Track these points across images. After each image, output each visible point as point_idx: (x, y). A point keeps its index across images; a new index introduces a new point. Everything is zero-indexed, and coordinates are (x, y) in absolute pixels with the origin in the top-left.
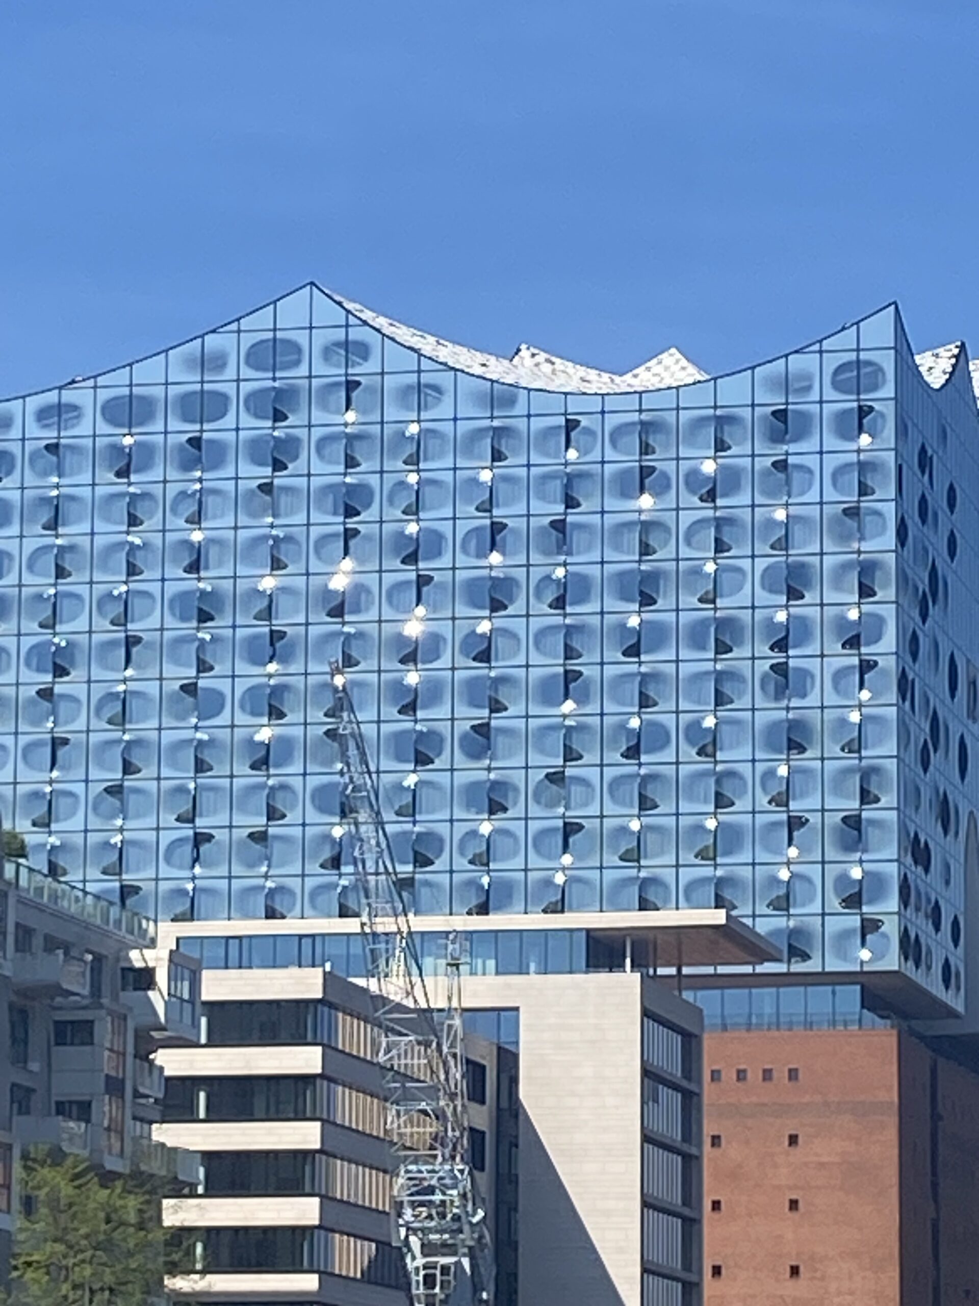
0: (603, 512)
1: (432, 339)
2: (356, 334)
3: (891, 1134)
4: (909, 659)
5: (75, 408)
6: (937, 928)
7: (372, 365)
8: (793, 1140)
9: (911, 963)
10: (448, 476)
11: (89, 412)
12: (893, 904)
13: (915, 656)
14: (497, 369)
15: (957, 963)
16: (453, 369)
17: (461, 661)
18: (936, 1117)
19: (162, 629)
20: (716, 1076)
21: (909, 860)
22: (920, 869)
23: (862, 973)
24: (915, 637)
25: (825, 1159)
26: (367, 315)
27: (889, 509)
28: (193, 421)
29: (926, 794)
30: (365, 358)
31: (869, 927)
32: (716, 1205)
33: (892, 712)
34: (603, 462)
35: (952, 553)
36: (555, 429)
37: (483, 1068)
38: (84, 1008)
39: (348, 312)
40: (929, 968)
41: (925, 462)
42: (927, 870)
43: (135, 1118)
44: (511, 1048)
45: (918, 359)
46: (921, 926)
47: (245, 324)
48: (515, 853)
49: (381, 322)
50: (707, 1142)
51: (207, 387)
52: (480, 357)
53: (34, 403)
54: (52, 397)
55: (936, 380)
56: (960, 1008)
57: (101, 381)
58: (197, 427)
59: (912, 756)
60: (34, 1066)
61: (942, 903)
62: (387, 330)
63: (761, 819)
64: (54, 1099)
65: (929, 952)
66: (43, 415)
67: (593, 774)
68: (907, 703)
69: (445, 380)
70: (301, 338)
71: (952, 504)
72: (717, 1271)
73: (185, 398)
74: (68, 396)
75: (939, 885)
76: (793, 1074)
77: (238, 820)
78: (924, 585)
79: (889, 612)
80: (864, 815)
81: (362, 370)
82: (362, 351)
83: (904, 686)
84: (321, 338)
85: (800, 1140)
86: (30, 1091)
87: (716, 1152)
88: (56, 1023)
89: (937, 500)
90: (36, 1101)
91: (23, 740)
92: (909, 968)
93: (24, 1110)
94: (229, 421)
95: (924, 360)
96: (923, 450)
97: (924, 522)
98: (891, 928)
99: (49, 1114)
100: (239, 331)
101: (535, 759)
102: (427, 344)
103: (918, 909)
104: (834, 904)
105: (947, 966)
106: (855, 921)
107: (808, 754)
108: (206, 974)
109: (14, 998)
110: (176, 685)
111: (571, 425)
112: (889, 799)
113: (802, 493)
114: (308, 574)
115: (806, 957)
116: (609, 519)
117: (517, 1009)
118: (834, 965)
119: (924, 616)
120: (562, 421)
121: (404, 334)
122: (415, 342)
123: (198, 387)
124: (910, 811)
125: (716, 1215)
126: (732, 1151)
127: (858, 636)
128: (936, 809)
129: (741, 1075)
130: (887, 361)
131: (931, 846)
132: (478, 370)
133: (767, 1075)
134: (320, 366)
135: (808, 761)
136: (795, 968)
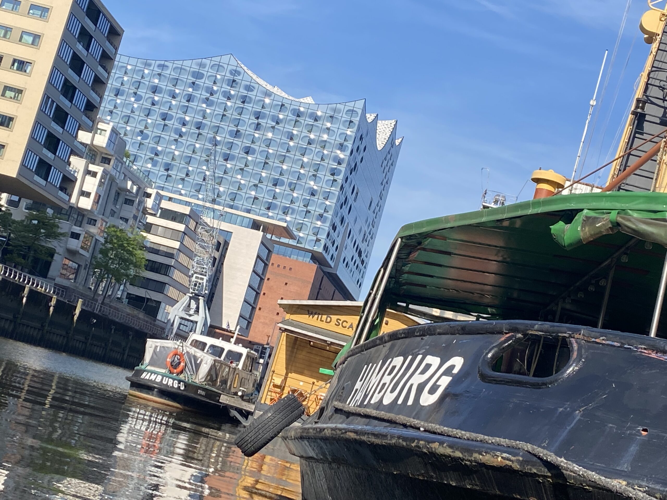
0: (284, 128)
1: (256, 76)
2: (238, 69)
3: (309, 289)
4: (344, 182)
5: (167, 67)
6: (333, 245)
7: (240, 78)
8: (286, 284)
9: (325, 251)
10: (250, 109)
11: (171, 68)
12: (325, 236)
13: (346, 182)
14: (269, 87)
15: (335, 256)
16: (258, 84)
17: (241, 152)
18: (320, 289)
19: (173, 125)
20: (273, 264)
21: (331, 228)
22: (333, 231)
23: (313, 250)
24: (347, 177)
25: (292, 290)
26: (242, 65)
27: (350, 146)
28: (194, 78)
29: (339, 214)
30: (239, 75)
31: (318, 240)
32: (264, 294)
33: (337, 193)
34: (287, 116)
35: (361, 162)
36: (278, 105)
37: (220, 244)
38: (134, 197)
39: (238, 63)
40: (328, 254)
41: (361, 138)
42: (334, 232)
43: (138, 227)
44: (228, 241)
45: (367, 115)
46: (329, 244)
47: (213, 59)
48: (241, 200)
49: (245, 68)
50: (266, 279)
51: (200, 71)
52: (266, 83)
53: (158, 63)
54: (162, 63)
55: (369, 120)
56: (333, 266)
57: (175, 62)
58: (195, 80)
59: (339, 205)
60: (118, 207)
61: (336, 241)
62: (246, 70)
63: (300, 209)
64: (120, 216)
65: (329, 251)
66: (159, 66)
67: (264, 187)
68: (341, 192)
69: (256, 86)
70: (226, 66)
71: (364, 150)
72: (260, 309)
73: (194, 72)
74: (166, 63)
75: (336, 236)
76: (290, 269)
77: (178, 174)
78: (353, 166)
79: (343, 170)
80: (324, 214)
81: (238, 78)
82: (239, 73)
83: (342, 188)
84: (230, 68)
85: (288, 285)
86: (115, 212)
87: (268, 282)
88: (126, 199)
89: (362, 148)
90: (116, 215)
91: (133, 141)
92: (324, 253)
93: (112, 216)
94: (203, 80)
95: (368, 116)
96: (362, 136)
97: (357, 152)
98: (323, 242)
99: (118, 218)
100: (211, 60)
101: (252, 180)
102: (254, 77)
103: (330, 240)
104: (311, 233)
105: (332, 256)
106: (315, 238)
107: (315, 197)
108: (163, 201)
109: (118, 189)
110: (173, 138)
111: (283, 105)
112: (331, 212)
113: (331, 137)
114: (211, 122)
115: (301, 243)
116: (285, 129)
117: (232, 233)
118: (307, 247)
119: (351, 173)
120: (281, 103)
121: (249, 72)
122: (252, 75)
123: (198, 70)
124: (335, 217)
125: (264, 296)
126: (271, 283)
127: (334, 173)
128: (341, 219)
129: (279, 266)
130: (360, 112)
131: (337, 226)
132: (264, 86)
133: (285, 267)
134: (228, 74)
135: (315, 198)
136: (298, 245)
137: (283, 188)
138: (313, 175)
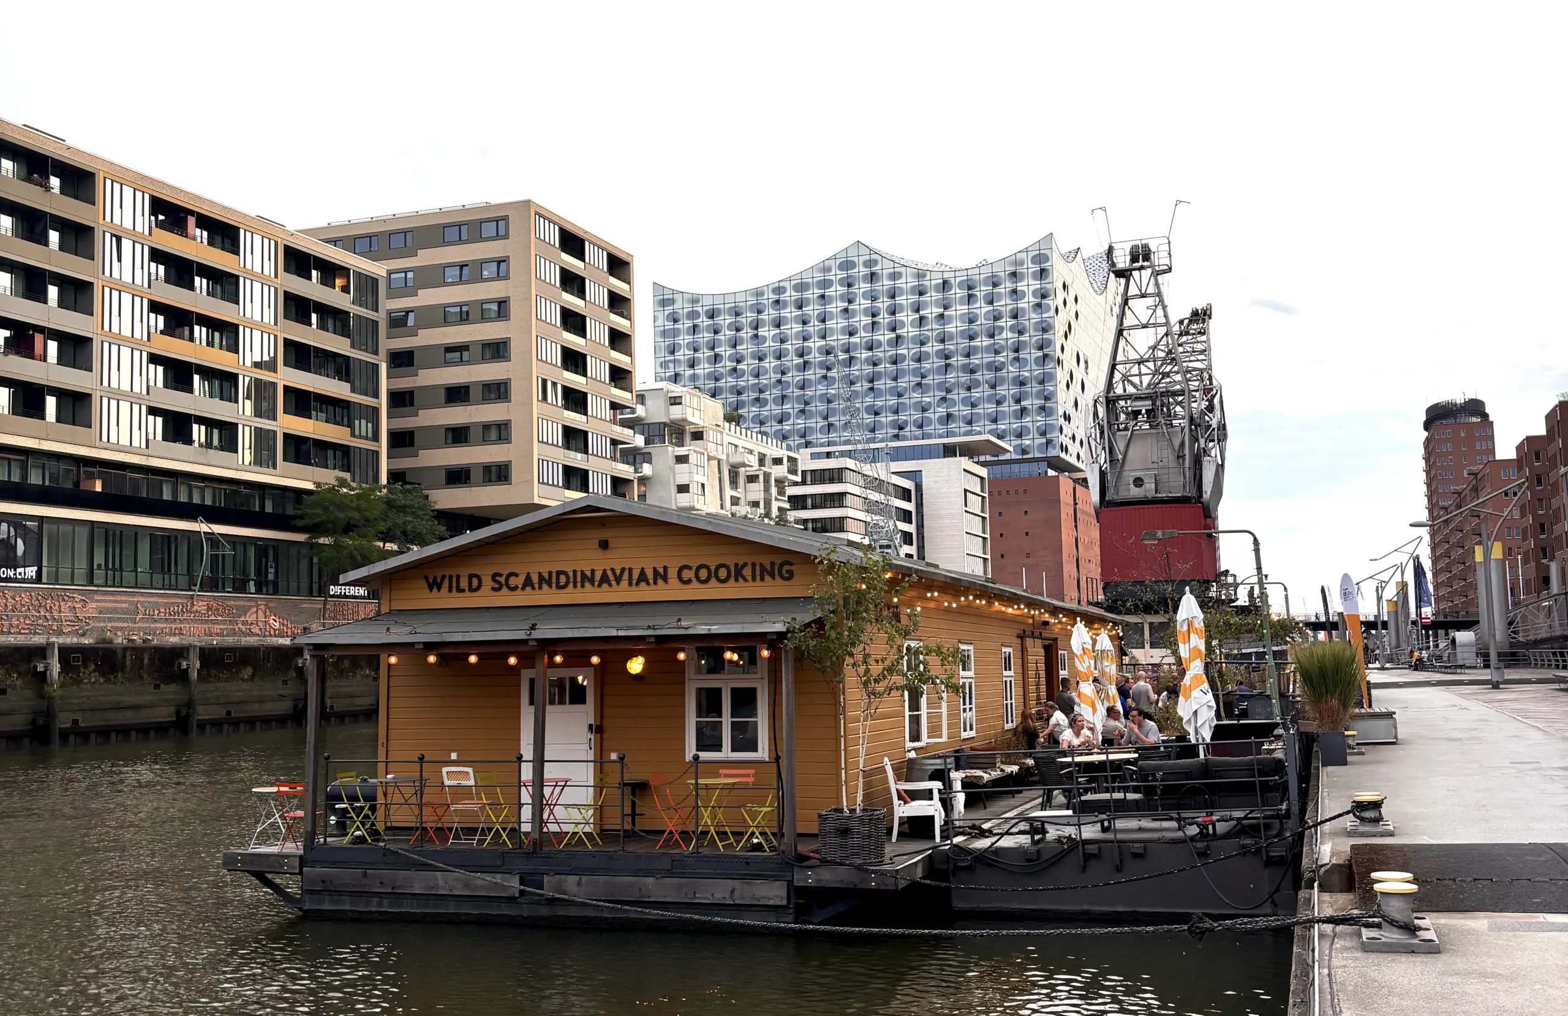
0: (957, 311)
2: (874, 257)
3: (1059, 509)
6: (1074, 441)
7: (878, 267)
8: (1026, 513)
9: (1064, 453)
10: (905, 302)
11: (788, 289)
16: (905, 266)
17: (912, 363)
18: (1075, 504)
19: (815, 358)
20: (999, 493)
21: (1062, 419)
22: (1067, 422)
23: (1048, 457)
24: (1063, 346)
25: (1037, 518)
27: (1052, 303)
28: (822, 289)
29: (1069, 398)
30: (876, 264)
31: (1049, 442)
32: (1002, 535)
34: (956, 294)
35: (1077, 318)
36: (939, 284)
37: (910, 490)
39: (870, 250)
40: (1072, 455)
41: (1065, 287)
42: (1069, 423)
44: (920, 484)
46: (1067, 441)
47: (837, 256)
48: (931, 425)
50: (996, 514)
51: (826, 277)
53: (771, 287)
54: (776, 285)
56: (1084, 469)
57: (792, 278)
58: (823, 291)
59: (1064, 385)
61: (1076, 434)
62: (884, 255)
63: (1012, 409)
65: (1072, 450)
66: (774, 291)
67: (956, 397)
68: (1060, 368)
69: (903, 270)
70: (856, 259)
71: (1076, 301)
72: (1002, 556)
73: (819, 282)
74: (782, 284)
75: (1074, 428)
78: (1066, 329)
79: (1053, 337)
80: (1046, 405)
81: (876, 269)
82: (876, 262)
83: (1059, 362)
84: (862, 259)
87: (1001, 517)
88: (748, 476)
89: (1071, 300)
92: (1063, 455)
94: (833, 289)
96: (1064, 283)
97: (1065, 307)
98: (1056, 442)
100: (835, 259)
101: (936, 393)
103: (1067, 436)
104: (1037, 435)
105: (1078, 455)
106: (1044, 440)
109: (730, 468)
110: (820, 376)
113: (1022, 300)
114: (861, 337)
115: (1027, 454)
116: (959, 313)
117: (922, 471)
118: (1038, 455)
119: (1066, 339)
123: (823, 278)
125: (1002, 538)
126: (1006, 517)
127: (1042, 346)
130: (1050, 253)
131: (1072, 415)
132: (914, 266)
134: (862, 269)
135: (1027, 389)
136: (1024, 457)
137: (980, 389)
138: (1015, 359)
